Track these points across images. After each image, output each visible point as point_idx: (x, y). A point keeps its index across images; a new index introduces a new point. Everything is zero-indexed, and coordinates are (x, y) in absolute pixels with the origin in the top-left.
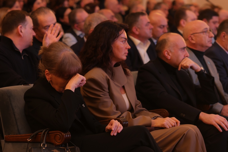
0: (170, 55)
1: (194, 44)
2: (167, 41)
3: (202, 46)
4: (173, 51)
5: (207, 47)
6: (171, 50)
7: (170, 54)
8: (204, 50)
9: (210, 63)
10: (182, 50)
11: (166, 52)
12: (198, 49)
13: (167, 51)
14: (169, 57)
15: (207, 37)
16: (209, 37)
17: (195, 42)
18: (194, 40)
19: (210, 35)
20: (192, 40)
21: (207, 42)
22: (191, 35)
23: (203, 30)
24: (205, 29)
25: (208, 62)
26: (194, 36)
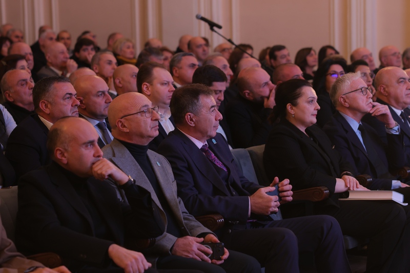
0: (65, 157)
1: (127, 134)
3: (142, 136)
4: (70, 149)
5: (150, 137)
6: (67, 148)
7: (66, 155)
9: (161, 163)
11: (59, 152)
12: (136, 141)
13: (60, 150)
14: (65, 160)
15: (149, 120)
16: (151, 120)
17: (128, 131)
18: (126, 127)
19: (154, 117)
20: (124, 126)
21: (149, 129)
22: (121, 118)
23: (140, 109)
24: (143, 107)
25: (157, 162)
26: (127, 120)
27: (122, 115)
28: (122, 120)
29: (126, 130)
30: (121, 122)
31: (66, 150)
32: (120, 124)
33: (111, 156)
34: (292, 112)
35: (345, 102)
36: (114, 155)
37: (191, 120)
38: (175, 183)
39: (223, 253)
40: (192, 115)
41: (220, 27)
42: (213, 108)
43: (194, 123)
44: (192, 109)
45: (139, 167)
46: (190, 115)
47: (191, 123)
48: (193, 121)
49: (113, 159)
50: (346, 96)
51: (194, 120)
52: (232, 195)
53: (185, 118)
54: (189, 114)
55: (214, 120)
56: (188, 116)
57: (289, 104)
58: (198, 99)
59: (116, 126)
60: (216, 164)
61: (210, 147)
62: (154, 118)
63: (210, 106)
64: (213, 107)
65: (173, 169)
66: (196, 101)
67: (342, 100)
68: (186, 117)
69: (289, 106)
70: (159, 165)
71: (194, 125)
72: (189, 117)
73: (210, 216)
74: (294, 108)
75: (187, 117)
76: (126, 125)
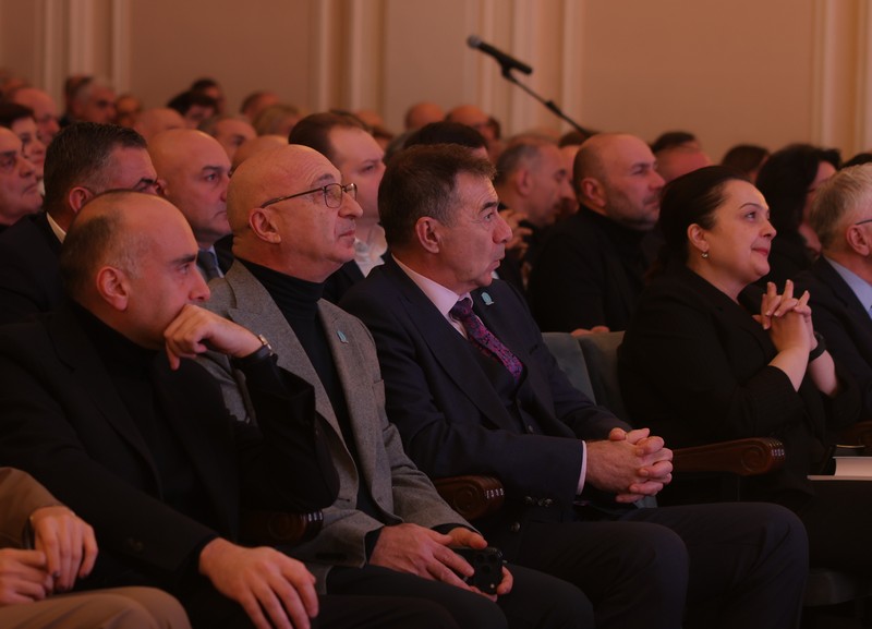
0: (123, 293)
1: (276, 249)
2: (112, 227)
3: (313, 256)
4: (137, 272)
5: (332, 258)
6: (130, 269)
7: (126, 287)
8: (318, 273)
9: (349, 336)
10: (178, 270)
11: (108, 279)
13: (112, 273)
14: (122, 302)
15: (333, 216)
16: (339, 214)
17: (279, 239)
18: (274, 231)
19: (346, 207)
20: (270, 228)
21: (332, 237)
22: (263, 207)
23: (312, 185)
24: (321, 179)
25: (340, 333)
26: (277, 211)
27: (264, 198)
28: (265, 211)
29: (272, 237)
30: (261, 215)
31: (127, 274)
32: (258, 222)
33: (226, 305)
34: (702, 245)
35: (861, 240)
36: (234, 303)
37: (432, 236)
38: (381, 386)
39: (499, 579)
40: (434, 223)
41: (527, 70)
42: (489, 210)
43: (439, 245)
44: (436, 207)
45: (296, 340)
46: (427, 222)
47: (430, 244)
48: (435, 240)
49: (231, 311)
50: (867, 228)
51: (438, 236)
52: (524, 431)
53: (415, 231)
54: (427, 219)
55: (490, 242)
56: (423, 224)
57: (692, 225)
58: (452, 184)
59: (249, 227)
60: (492, 348)
61: (476, 310)
62: (347, 212)
63: (482, 203)
64: (488, 205)
65: (380, 354)
66: (446, 187)
67: (854, 234)
68: (418, 227)
69: (693, 231)
70: (344, 339)
71: (437, 250)
72: (426, 227)
73: (469, 478)
74: (707, 235)
75: (422, 227)
76: (274, 225)
